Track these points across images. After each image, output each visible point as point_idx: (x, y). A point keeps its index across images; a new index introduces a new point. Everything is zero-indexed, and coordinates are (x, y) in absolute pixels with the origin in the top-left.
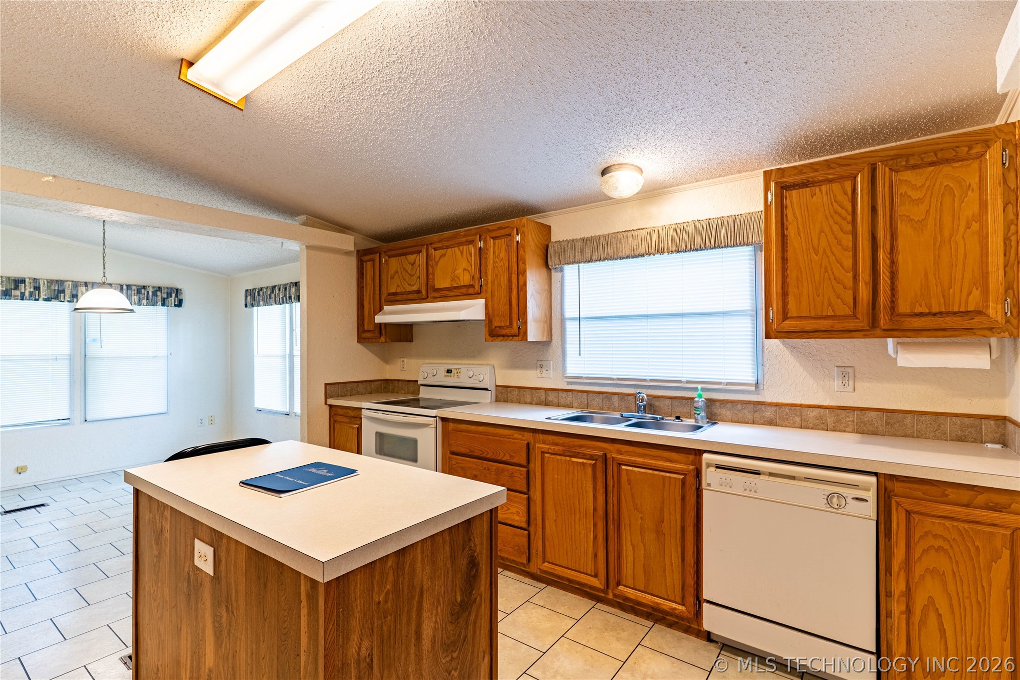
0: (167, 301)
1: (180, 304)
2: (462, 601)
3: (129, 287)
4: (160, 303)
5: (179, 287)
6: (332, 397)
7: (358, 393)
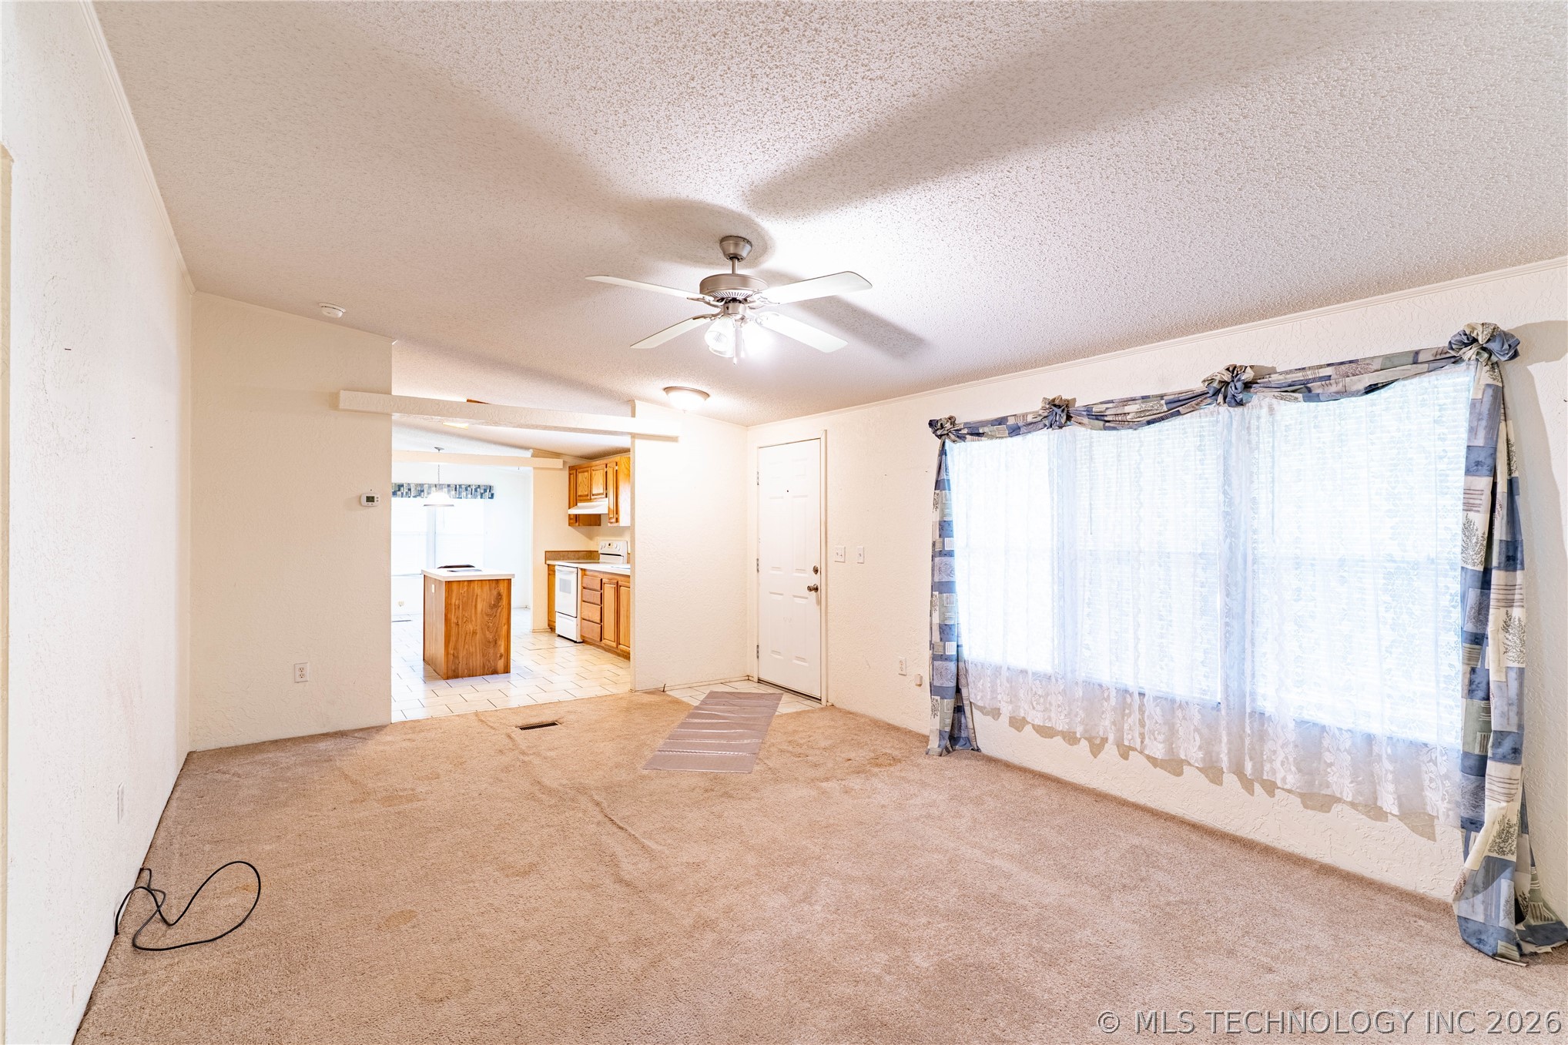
0: (484, 495)
1: (492, 496)
2: (494, 605)
3: (449, 486)
4: (479, 497)
5: (492, 485)
6: (549, 560)
7: (569, 559)
